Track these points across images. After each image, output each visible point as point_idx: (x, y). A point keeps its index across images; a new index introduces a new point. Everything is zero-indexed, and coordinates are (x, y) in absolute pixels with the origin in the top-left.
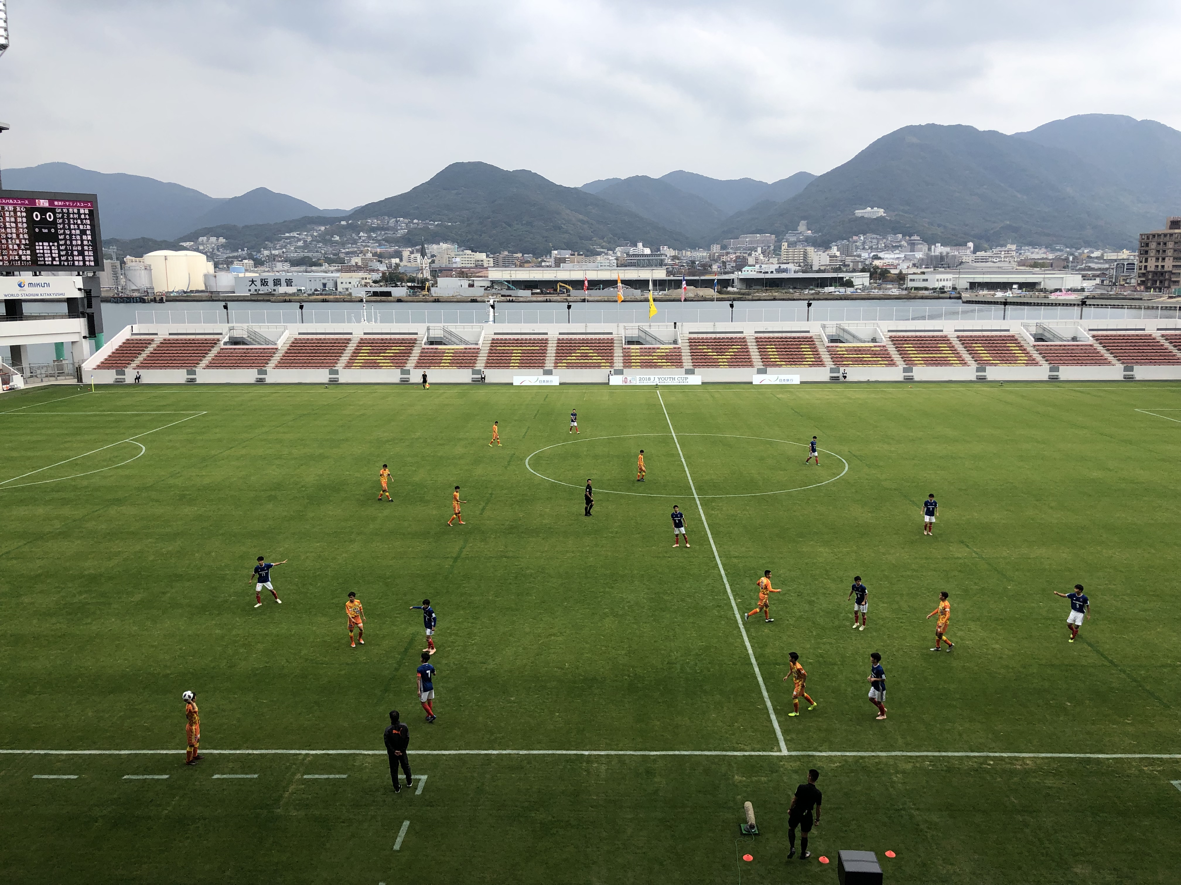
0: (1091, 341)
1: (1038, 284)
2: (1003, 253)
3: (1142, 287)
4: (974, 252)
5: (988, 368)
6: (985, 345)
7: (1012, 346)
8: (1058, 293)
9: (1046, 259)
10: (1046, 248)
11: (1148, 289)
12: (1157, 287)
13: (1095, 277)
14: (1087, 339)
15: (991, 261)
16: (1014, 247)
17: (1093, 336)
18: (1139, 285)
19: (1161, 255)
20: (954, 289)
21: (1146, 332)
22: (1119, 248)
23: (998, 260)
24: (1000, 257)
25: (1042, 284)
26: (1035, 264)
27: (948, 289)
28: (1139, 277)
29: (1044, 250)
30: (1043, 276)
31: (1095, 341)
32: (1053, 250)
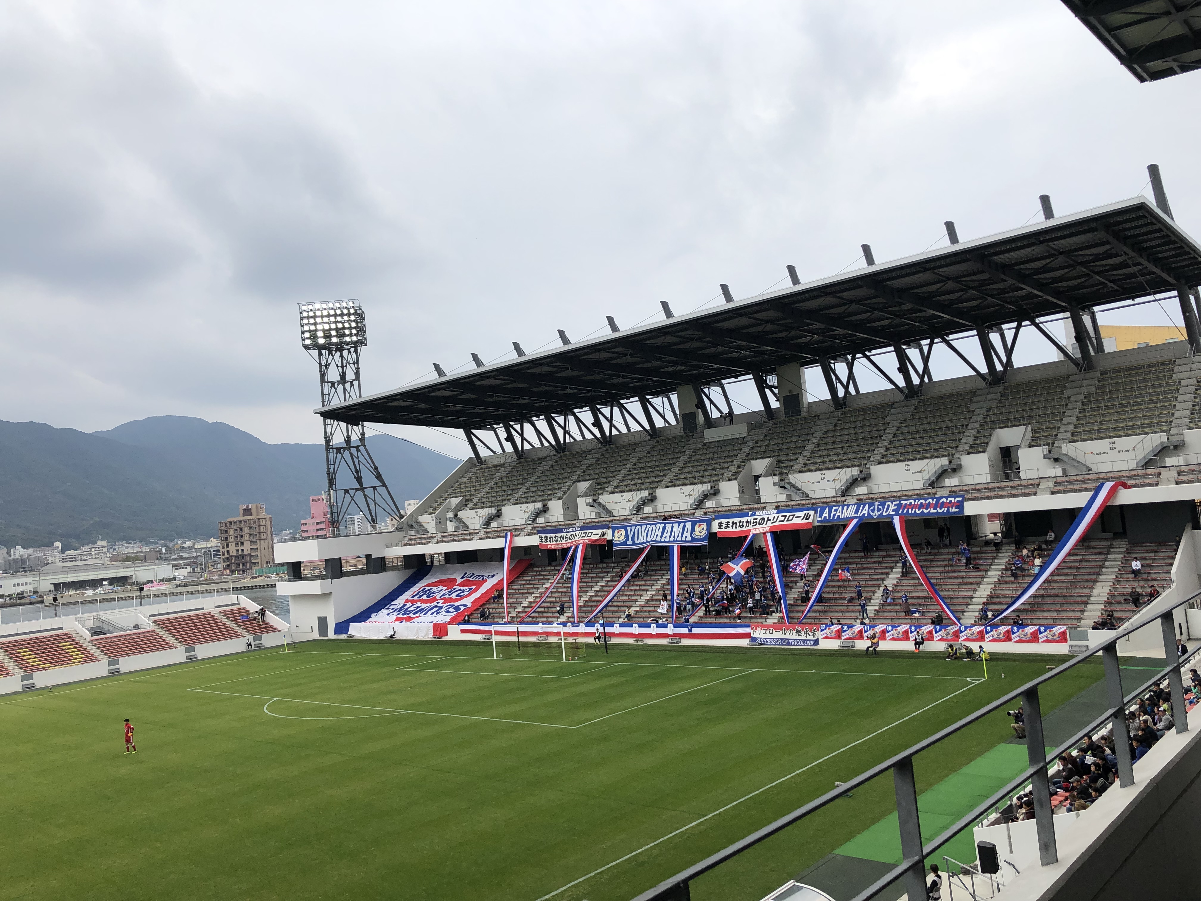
0: (152, 627)
1: (131, 577)
2: (93, 550)
3: (228, 571)
4: (63, 551)
5: (36, 674)
6: (33, 649)
7: (66, 645)
8: (150, 585)
9: (141, 552)
10: (141, 542)
11: (232, 572)
12: (240, 570)
13: (186, 565)
14: (148, 625)
15: (81, 560)
16: (104, 543)
17: (155, 622)
18: (224, 569)
19: (239, 540)
20: (36, 592)
21: (206, 611)
22: (207, 538)
23: (89, 557)
24: (91, 555)
25: (134, 577)
26: (128, 559)
27: (29, 594)
28: (224, 562)
29: (138, 544)
30: (133, 569)
31: (157, 627)
32: (148, 543)
